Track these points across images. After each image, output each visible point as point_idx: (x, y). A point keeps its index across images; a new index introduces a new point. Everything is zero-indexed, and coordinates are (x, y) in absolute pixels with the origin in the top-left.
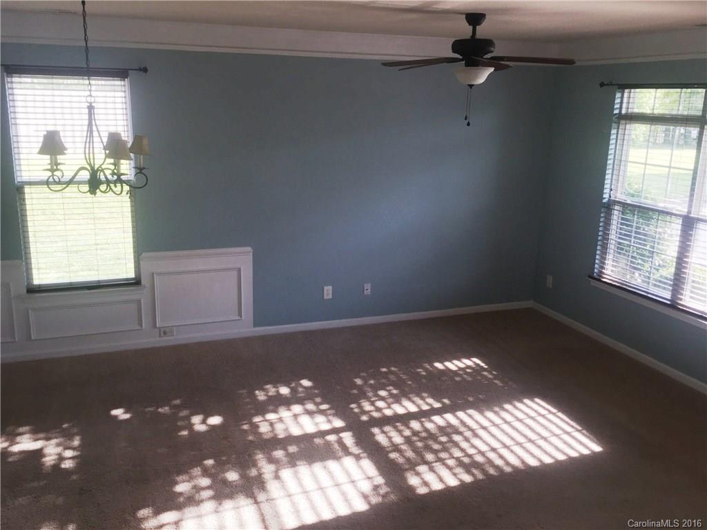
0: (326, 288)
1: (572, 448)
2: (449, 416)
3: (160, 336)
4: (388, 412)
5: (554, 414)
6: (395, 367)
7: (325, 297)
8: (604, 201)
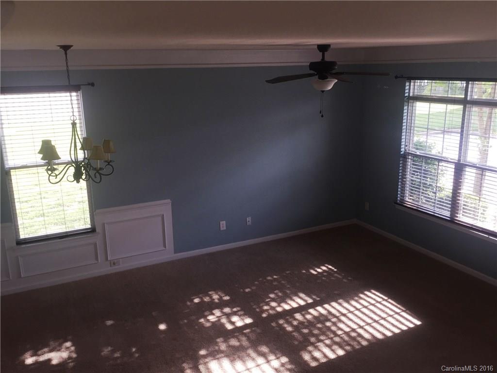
0: (221, 223)
1: (403, 324)
2: (319, 308)
3: (111, 266)
4: (279, 309)
5: (386, 300)
6: (276, 276)
7: (222, 229)
8: (402, 153)
